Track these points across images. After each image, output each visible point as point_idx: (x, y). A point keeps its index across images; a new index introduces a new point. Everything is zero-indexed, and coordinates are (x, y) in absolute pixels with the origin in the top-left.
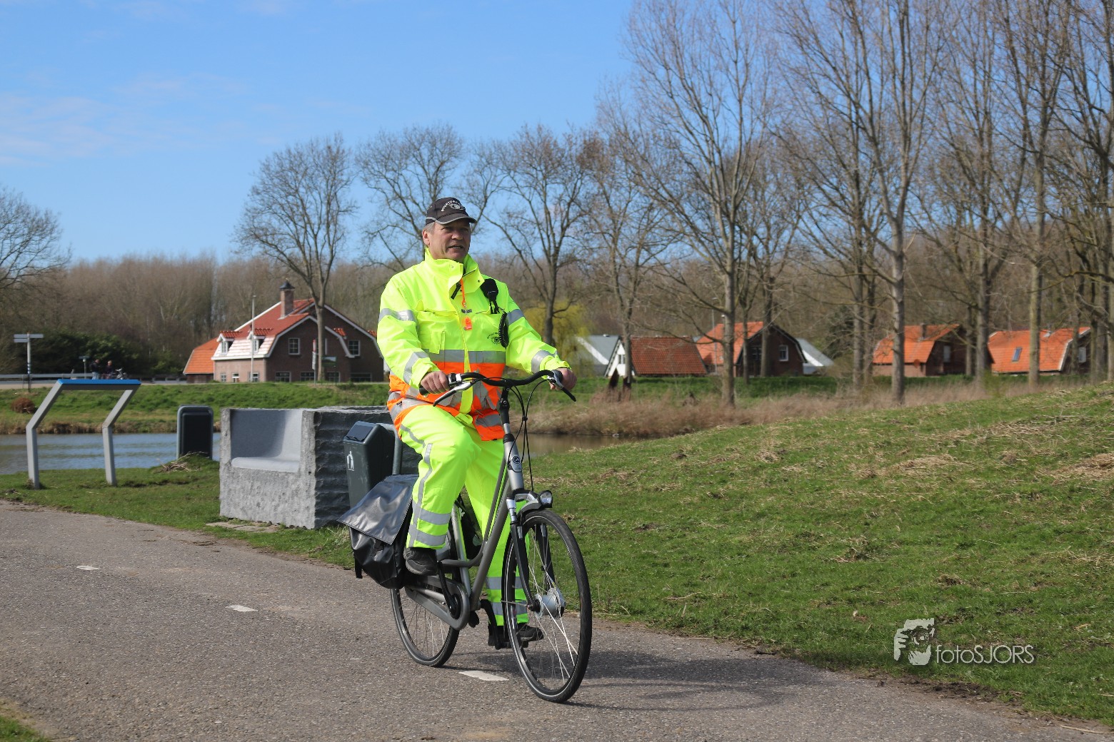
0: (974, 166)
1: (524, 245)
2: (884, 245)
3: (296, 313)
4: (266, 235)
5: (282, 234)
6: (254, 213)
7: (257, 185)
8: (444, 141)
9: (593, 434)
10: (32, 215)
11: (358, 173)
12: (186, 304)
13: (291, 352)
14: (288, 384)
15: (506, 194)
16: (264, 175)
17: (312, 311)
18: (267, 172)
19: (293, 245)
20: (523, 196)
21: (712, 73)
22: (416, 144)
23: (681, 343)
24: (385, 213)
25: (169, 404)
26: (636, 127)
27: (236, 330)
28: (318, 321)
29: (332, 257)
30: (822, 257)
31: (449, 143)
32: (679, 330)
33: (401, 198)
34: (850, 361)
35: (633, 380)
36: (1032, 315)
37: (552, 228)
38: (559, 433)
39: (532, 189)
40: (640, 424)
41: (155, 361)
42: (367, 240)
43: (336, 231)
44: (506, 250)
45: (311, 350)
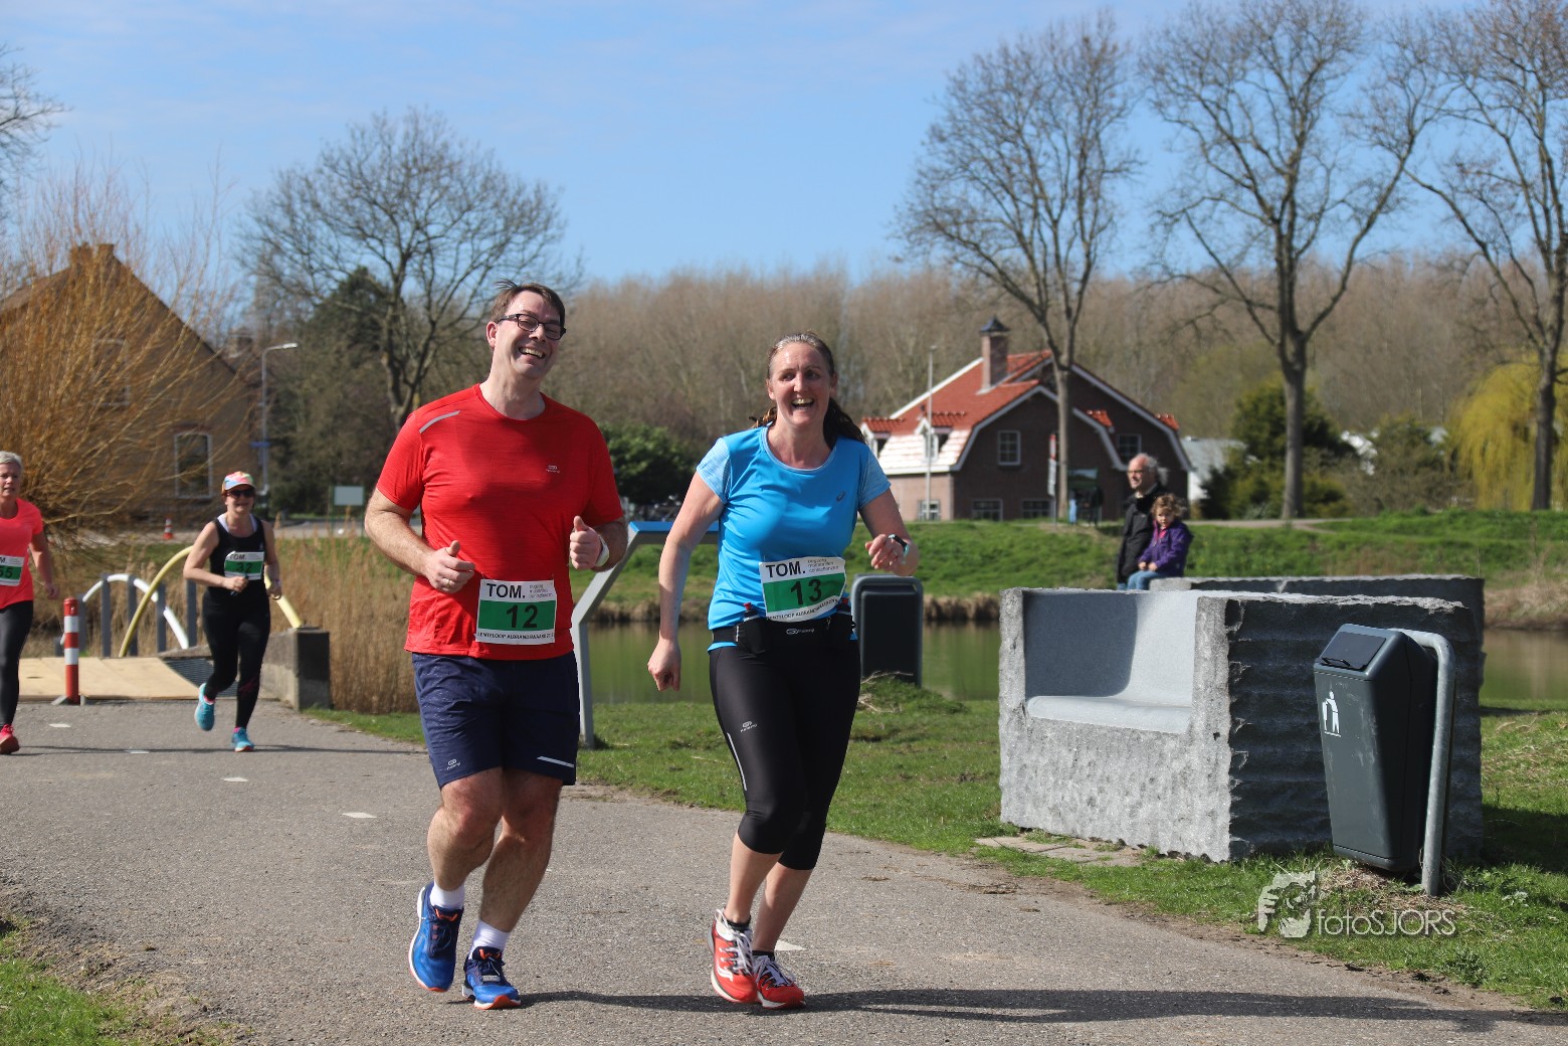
1: (1493, 231)
3: (1013, 380)
4: (956, 223)
5: (988, 221)
6: (934, 180)
7: (941, 122)
8: (1325, 18)
10: (511, 194)
11: (1143, 92)
13: (1004, 458)
14: (1000, 525)
15: (1455, 125)
16: (955, 102)
17: (1045, 376)
18: (960, 94)
19: (1009, 242)
20: (1493, 127)
22: (1265, 26)
24: (1199, 173)
27: (894, 416)
28: (1060, 398)
29: (1089, 266)
31: (1336, 22)
33: (1232, 140)
37: (1555, 192)
39: (1514, 112)
42: (1160, 229)
43: (1096, 213)
44: (1454, 240)
45: (1047, 455)
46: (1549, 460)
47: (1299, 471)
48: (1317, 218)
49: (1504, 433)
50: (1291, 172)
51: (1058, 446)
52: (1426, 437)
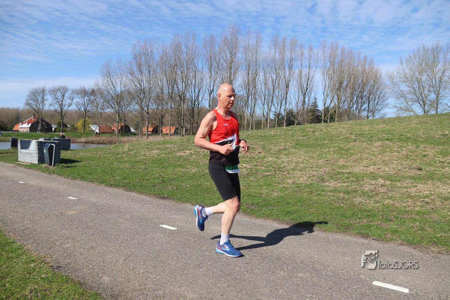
0: (160, 98)
1: (80, 108)
2: (145, 111)
3: (36, 119)
4: (30, 104)
5: (33, 104)
6: (28, 100)
7: (28, 95)
9: (93, 143)
11: (48, 93)
12: (14, 117)
13: (34, 126)
14: (33, 132)
15: (77, 99)
17: (39, 119)
18: (30, 92)
19: (35, 106)
20: (80, 99)
21: (116, 79)
22: (60, 89)
23: (108, 127)
24: (53, 101)
25: (10, 136)
26: (102, 88)
27: (23, 122)
28: (40, 121)
30: (134, 112)
31: (66, 89)
32: (109, 124)
33: (57, 98)
34: (139, 131)
35: (100, 133)
36: (170, 124)
37: (85, 105)
38: (86, 143)
39: (82, 98)
40: (101, 141)
41: (7, 128)
42: (50, 106)
43: (44, 104)
44: (76, 109)
45: (38, 126)
46: (85, 128)
47: (63, 128)
48: (64, 106)
49: (81, 125)
50: (62, 101)
51: (40, 125)
52: (74, 126)
